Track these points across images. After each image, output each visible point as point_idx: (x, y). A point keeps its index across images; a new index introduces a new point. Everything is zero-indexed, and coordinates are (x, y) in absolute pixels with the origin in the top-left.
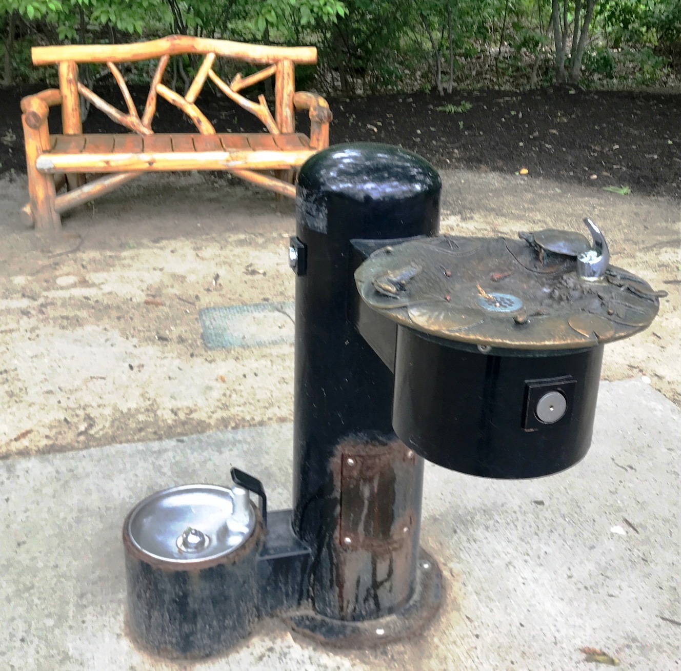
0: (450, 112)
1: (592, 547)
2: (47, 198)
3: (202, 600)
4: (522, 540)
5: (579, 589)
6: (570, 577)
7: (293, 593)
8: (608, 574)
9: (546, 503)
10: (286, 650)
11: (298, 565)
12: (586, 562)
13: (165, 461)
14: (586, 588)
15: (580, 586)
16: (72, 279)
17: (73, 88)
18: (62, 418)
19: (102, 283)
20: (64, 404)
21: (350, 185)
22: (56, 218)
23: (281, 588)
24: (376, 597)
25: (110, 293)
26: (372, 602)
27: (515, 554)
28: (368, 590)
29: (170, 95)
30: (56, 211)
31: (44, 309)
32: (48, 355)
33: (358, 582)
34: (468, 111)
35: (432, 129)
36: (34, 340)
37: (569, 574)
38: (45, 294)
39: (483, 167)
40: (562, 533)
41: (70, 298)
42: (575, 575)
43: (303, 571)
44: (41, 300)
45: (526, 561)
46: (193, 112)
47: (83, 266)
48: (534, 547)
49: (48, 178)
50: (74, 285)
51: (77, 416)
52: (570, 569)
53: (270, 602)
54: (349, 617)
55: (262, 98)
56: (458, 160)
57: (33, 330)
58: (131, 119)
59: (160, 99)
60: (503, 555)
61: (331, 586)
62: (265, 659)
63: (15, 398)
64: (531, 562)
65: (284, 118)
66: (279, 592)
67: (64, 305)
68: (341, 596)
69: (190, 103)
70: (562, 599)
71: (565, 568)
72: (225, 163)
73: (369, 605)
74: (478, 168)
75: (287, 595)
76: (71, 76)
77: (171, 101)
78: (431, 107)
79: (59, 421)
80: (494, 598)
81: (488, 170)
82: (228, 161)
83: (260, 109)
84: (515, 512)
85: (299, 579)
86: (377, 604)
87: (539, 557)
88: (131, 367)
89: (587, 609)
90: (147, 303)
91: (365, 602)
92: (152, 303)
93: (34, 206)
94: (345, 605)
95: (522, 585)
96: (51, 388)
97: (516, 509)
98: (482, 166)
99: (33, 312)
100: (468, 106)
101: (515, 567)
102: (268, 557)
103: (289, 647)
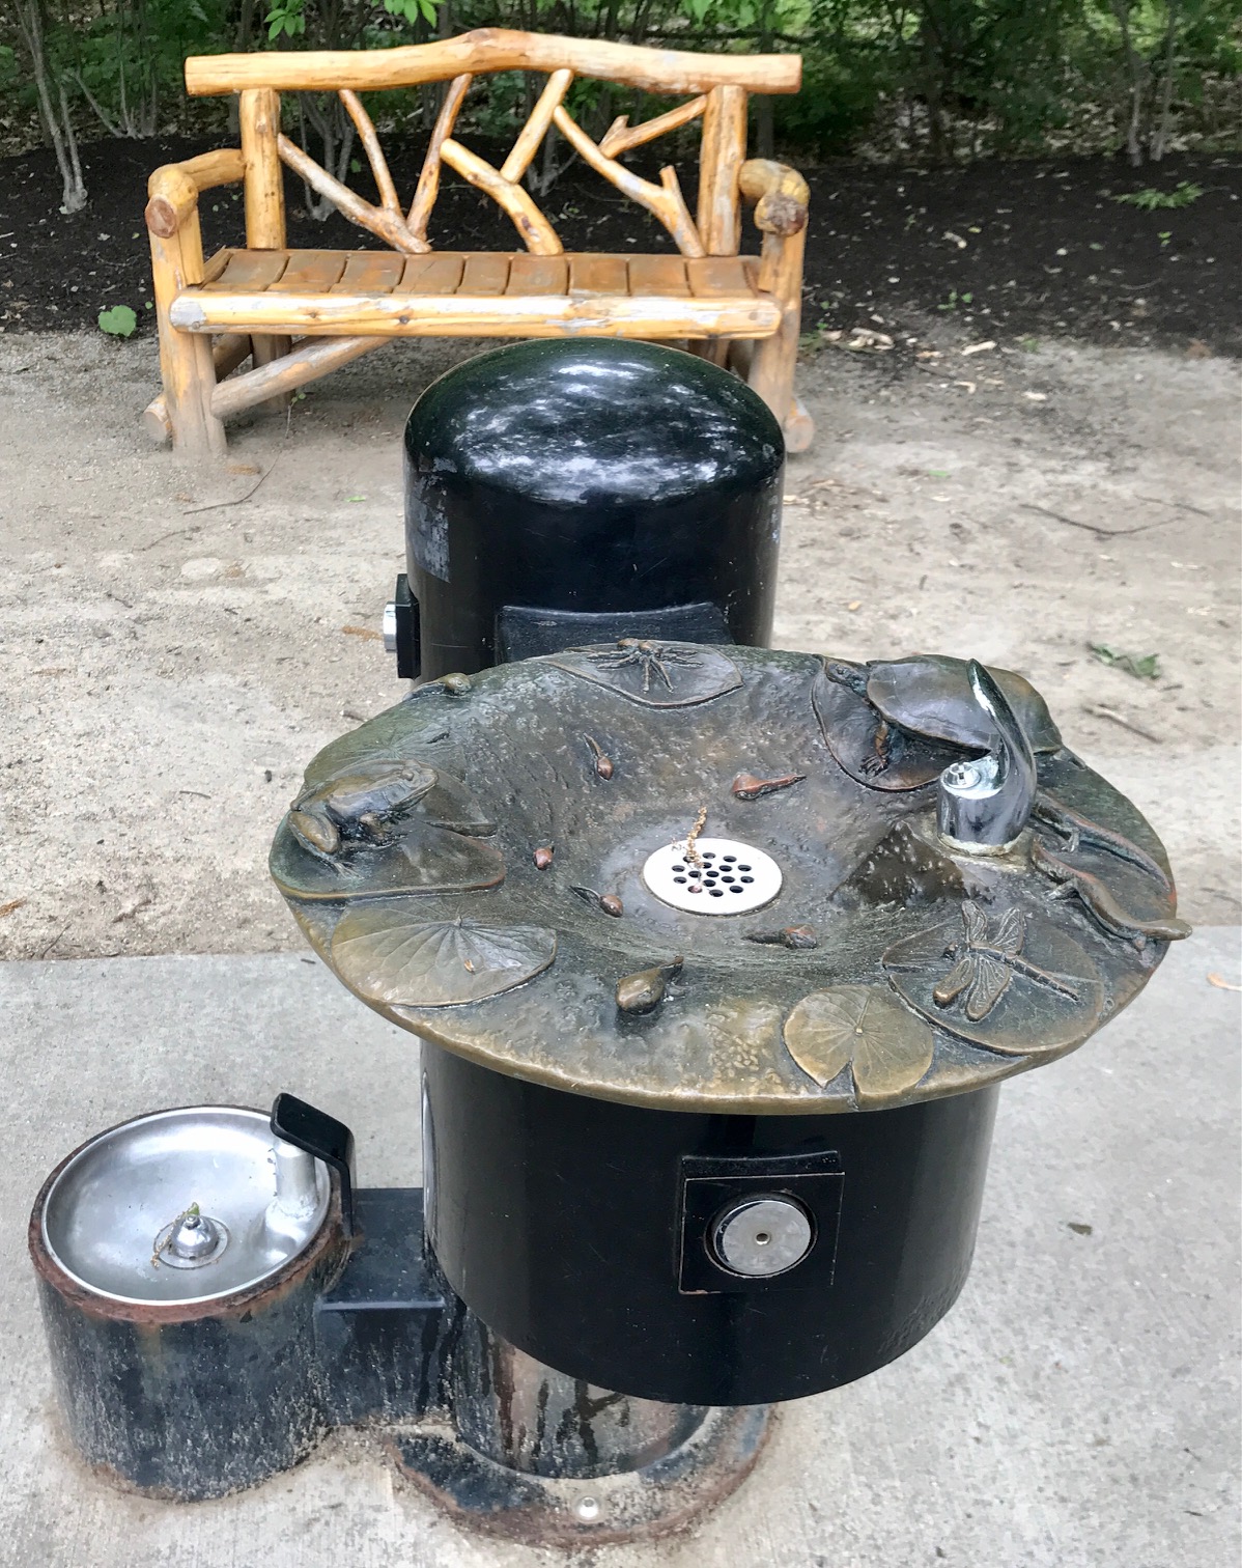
0: (1146, 207)
1: (1181, 1371)
2: (196, 386)
3: (173, 1387)
4: (1008, 1322)
5: (1115, 1481)
6: (1100, 1442)
7: (405, 1387)
8: (1205, 1452)
9: (1097, 1232)
10: (369, 1515)
11: (415, 1331)
12: (1154, 1409)
13: (261, 1006)
14: (1134, 1479)
15: (1120, 1471)
16: (212, 566)
17: (268, 146)
18: (96, 880)
19: (271, 580)
20: (107, 849)
21: (526, 461)
22: (215, 429)
23: (375, 1373)
24: (586, 1433)
25: (280, 603)
26: (577, 1443)
27: (980, 1357)
28: (566, 1414)
29: (470, 165)
30: (216, 416)
31: (138, 628)
32: (113, 732)
33: (543, 1394)
34: (1191, 204)
35: (1095, 246)
36: (98, 696)
37: (1102, 1435)
38: (151, 595)
39: (1197, 344)
40: (1114, 1317)
41: (198, 609)
42: (1116, 1440)
43: (428, 1346)
44: (141, 609)
45: (1001, 1380)
46: (516, 203)
47: (247, 538)
48: (1033, 1347)
49: (198, 343)
50: (214, 581)
51: (126, 876)
52: (1106, 1421)
53: (351, 1399)
54: (525, 1464)
55: (668, 174)
56: (1141, 323)
57: (104, 672)
58: (384, 218)
59: (447, 172)
60: (948, 1356)
61: (486, 1391)
62: (317, 1528)
63: (19, 824)
64: (1014, 1386)
65: (715, 220)
66: (372, 1380)
67: (181, 622)
68: (505, 1413)
69: (511, 183)
70: (1063, 1500)
71: (1093, 1415)
72: (561, 323)
73: (572, 1446)
74: (1185, 346)
75: (392, 1390)
76: (264, 120)
77: (470, 178)
78: (1106, 193)
79: (87, 886)
80: (894, 1467)
81: (1207, 351)
82: (568, 318)
83: (662, 198)
84: (1012, 1245)
85: (418, 1360)
86: (590, 1445)
87: (1036, 1376)
88: (269, 776)
89: (1121, 1539)
90: (348, 631)
91: (559, 1440)
92: (359, 632)
93: (172, 400)
94: (515, 1435)
95: (971, 1442)
96: (95, 808)
97: (1018, 1235)
98: (1194, 341)
99: (116, 633)
100: (1193, 193)
101: (967, 1390)
102: (342, 1306)
103: (378, 1509)
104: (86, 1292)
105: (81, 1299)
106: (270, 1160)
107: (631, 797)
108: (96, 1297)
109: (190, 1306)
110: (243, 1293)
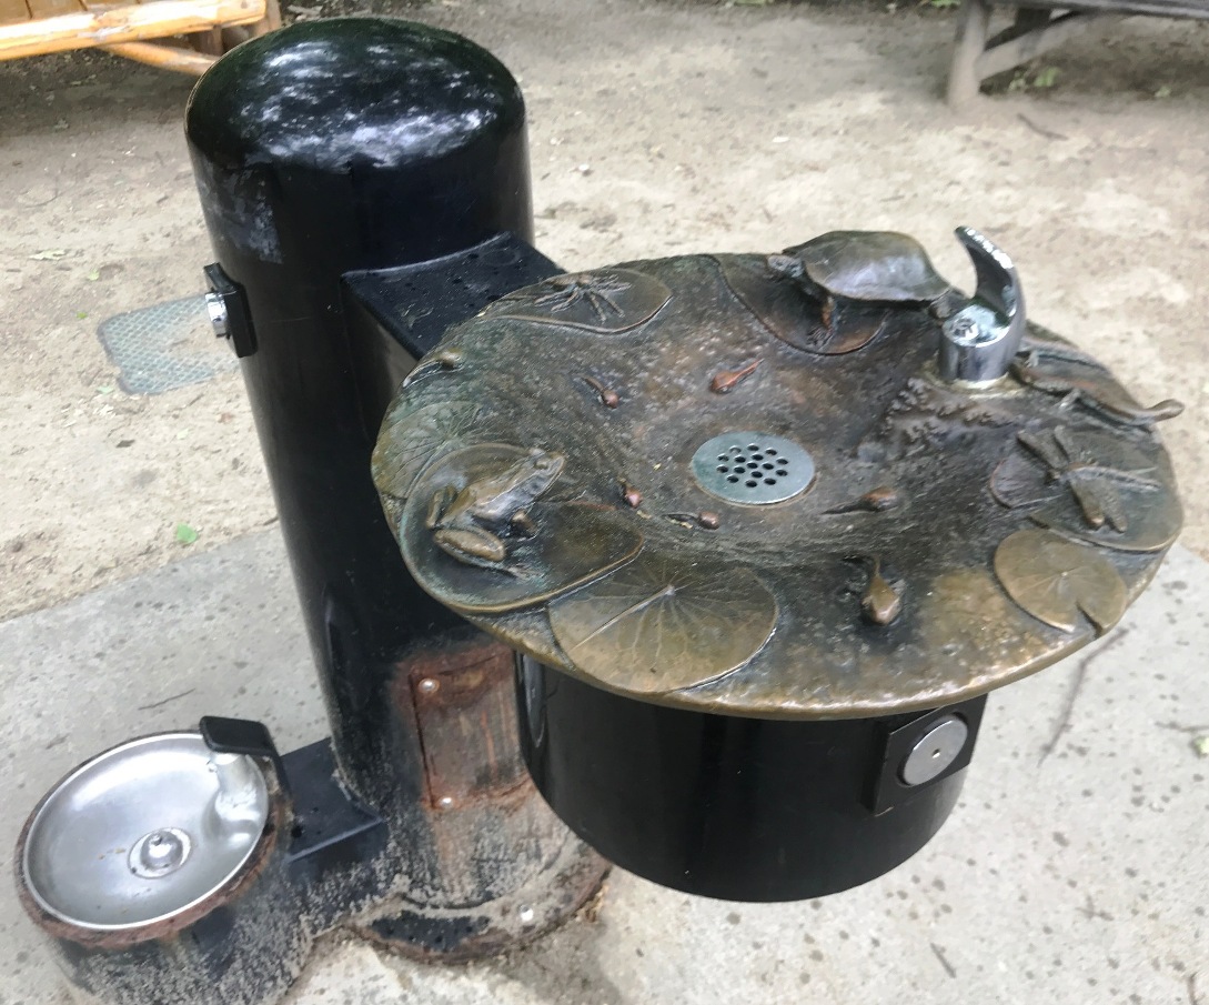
10: (372, 986)
21: (316, 140)
102: (304, 853)
103: (375, 978)
104: (102, 932)
105: (100, 940)
106: (211, 771)
107: (638, 418)
108: (111, 933)
109: (197, 908)
110: (235, 878)
